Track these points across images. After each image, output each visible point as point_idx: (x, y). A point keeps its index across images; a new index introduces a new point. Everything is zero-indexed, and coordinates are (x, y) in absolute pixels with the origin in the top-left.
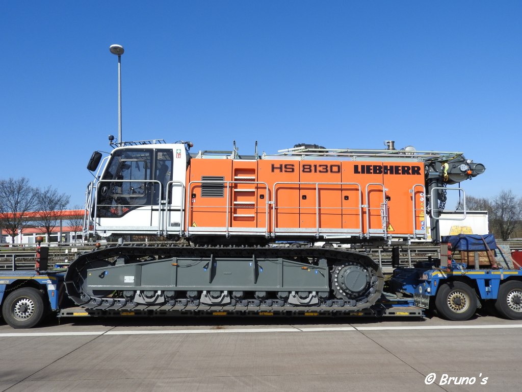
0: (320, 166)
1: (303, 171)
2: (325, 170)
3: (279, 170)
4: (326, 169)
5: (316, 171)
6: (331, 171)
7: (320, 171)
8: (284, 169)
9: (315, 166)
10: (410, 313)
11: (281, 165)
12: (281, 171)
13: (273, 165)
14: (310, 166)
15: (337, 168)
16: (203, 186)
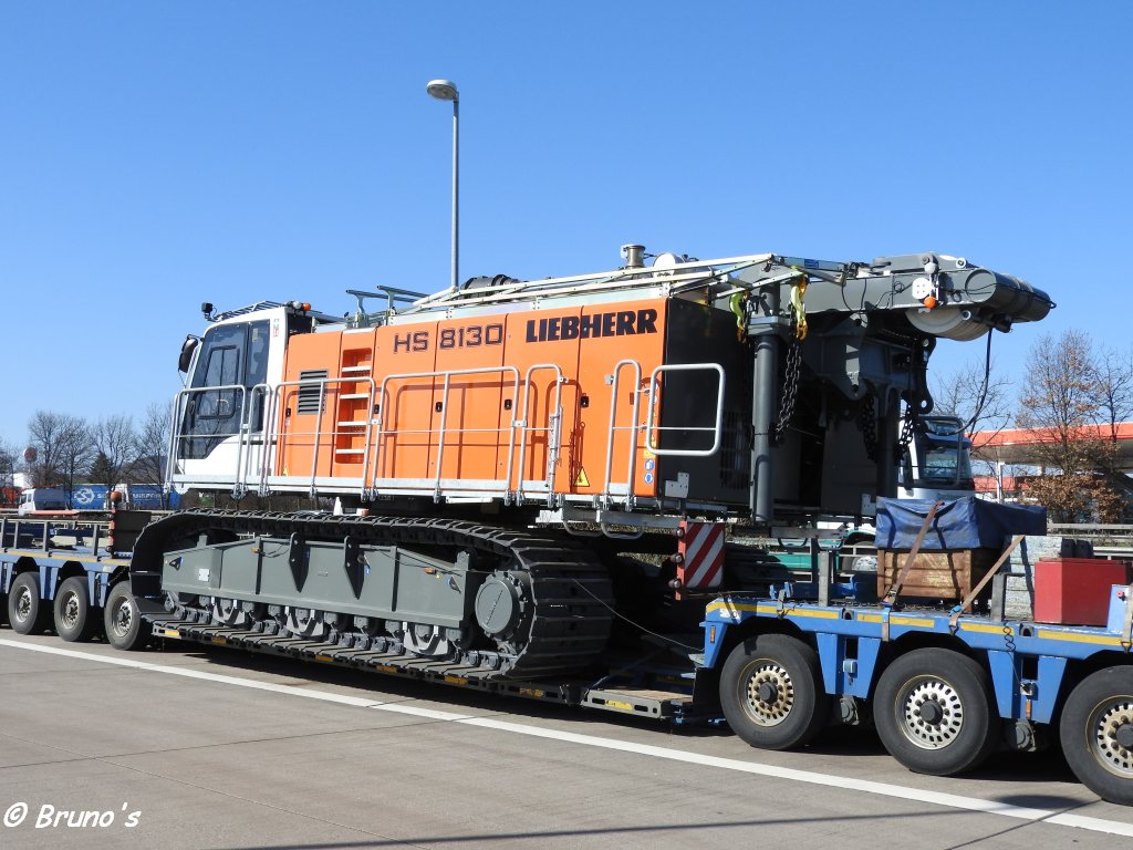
0: (469, 330)
1: (442, 346)
2: (476, 340)
3: (405, 346)
4: (478, 336)
5: (461, 345)
6: (488, 342)
7: (469, 344)
8: (412, 344)
9: (461, 331)
10: (637, 708)
11: (409, 336)
12: (408, 349)
13: (397, 337)
14: (453, 332)
15: (497, 331)
16: (301, 392)
